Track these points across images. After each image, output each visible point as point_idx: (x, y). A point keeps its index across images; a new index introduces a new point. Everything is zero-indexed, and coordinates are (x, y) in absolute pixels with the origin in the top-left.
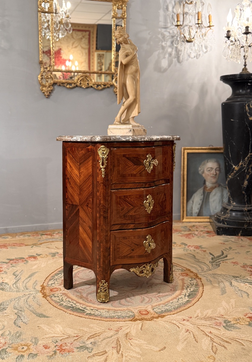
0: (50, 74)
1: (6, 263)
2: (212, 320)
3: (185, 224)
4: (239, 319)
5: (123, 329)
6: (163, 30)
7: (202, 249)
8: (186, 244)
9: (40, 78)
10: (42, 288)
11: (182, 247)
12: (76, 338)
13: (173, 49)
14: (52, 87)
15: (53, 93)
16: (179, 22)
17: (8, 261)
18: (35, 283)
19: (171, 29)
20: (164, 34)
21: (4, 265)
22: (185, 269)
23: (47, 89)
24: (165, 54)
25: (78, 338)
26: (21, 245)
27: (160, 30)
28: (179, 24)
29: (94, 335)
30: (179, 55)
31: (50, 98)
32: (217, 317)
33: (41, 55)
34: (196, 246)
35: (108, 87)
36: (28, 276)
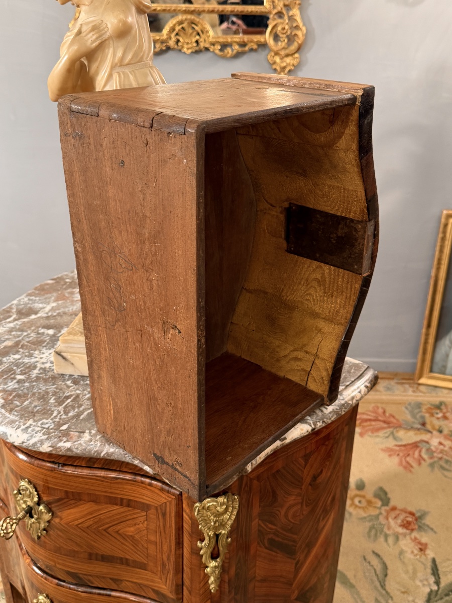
7: (419, 536)
11: (372, 511)
34: (411, 514)
35: (252, 50)
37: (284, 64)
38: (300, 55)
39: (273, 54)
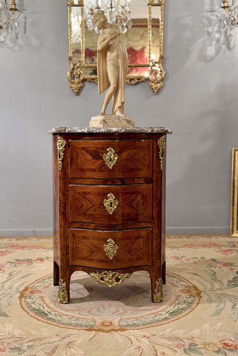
0: (79, 70)
1: (12, 263)
2: (176, 341)
3: (233, 240)
4: (209, 344)
5: (72, 337)
6: (209, 14)
7: (231, 267)
8: (217, 260)
9: (69, 75)
10: (25, 290)
11: (208, 263)
12: (18, 339)
13: (221, 34)
14: (82, 84)
15: (83, 90)
16: (226, 3)
17: (14, 261)
18: (23, 284)
19: (219, 12)
20: (210, 18)
21: (7, 265)
22: (191, 285)
23: (76, 86)
24: (212, 41)
25: (20, 340)
26: (39, 248)
27: (205, 14)
28: (226, 5)
29: (37, 339)
30: (229, 41)
31: (79, 95)
32: (185, 338)
33: (71, 51)
34: (227, 263)
35: (143, 81)
36: (22, 276)
37: (156, 86)
38: (163, 82)
39: (151, 82)
